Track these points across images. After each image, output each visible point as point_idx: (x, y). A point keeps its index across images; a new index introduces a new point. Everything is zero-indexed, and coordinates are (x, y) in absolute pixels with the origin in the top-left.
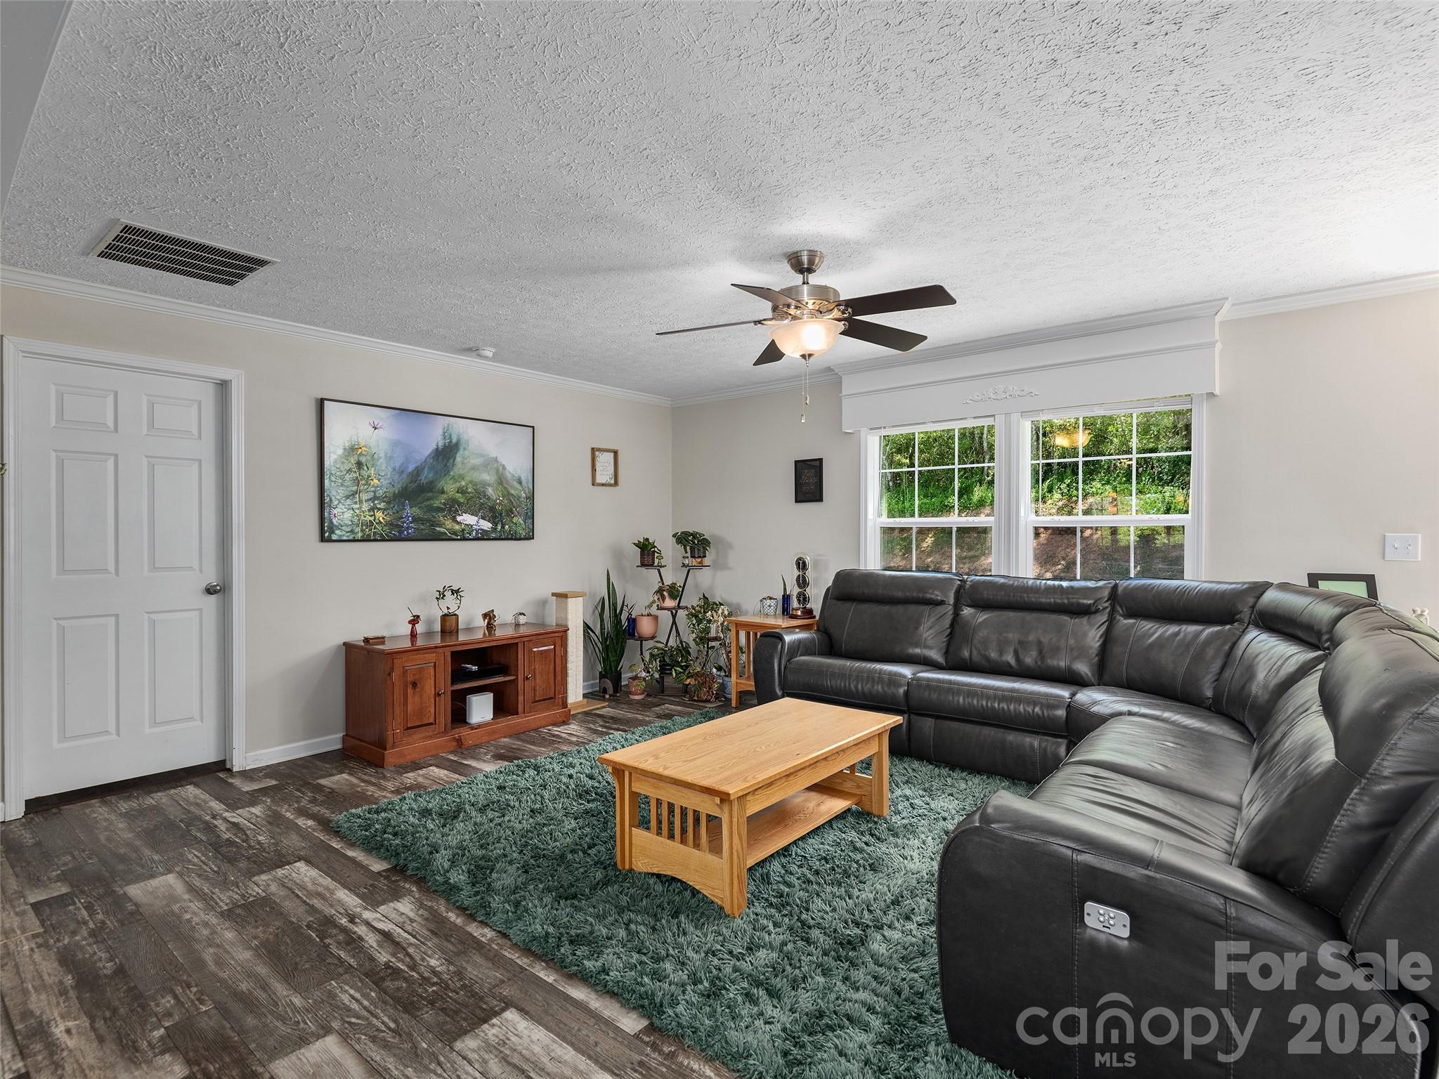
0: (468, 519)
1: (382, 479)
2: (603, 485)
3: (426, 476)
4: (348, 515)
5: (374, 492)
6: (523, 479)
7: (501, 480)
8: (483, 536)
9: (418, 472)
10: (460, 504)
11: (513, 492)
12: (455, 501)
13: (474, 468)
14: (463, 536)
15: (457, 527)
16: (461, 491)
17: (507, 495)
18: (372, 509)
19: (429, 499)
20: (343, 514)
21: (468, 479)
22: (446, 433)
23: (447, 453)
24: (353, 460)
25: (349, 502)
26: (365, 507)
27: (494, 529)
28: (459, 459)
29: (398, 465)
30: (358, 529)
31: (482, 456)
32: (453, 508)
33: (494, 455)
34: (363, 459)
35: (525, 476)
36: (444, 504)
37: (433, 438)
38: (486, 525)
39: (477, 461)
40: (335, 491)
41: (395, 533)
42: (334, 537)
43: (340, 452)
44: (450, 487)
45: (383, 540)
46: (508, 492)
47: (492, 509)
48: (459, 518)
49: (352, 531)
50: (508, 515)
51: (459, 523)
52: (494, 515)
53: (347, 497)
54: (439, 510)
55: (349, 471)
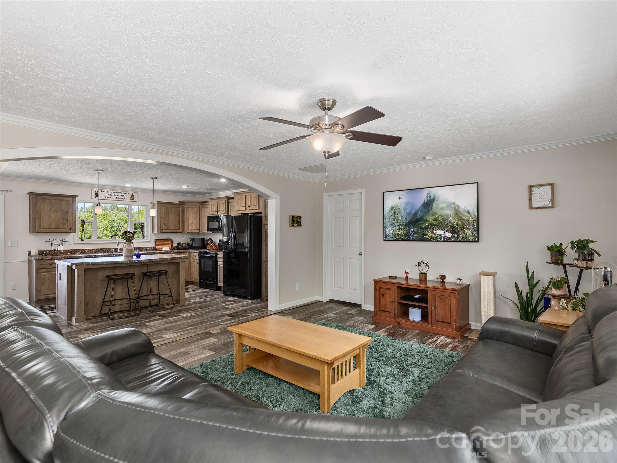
0: (439, 232)
1: (402, 218)
2: (537, 208)
3: (419, 215)
4: (391, 231)
5: (400, 223)
6: (471, 211)
7: (457, 213)
8: (447, 240)
9: (416, 213)
10: (435, 225)
11: (464, 218)
12: (433, 224)
13: (442, 209)
14: (437, 239)
15: (434, 236)
16: (436, 219)
17: (461, 220)
18: (399, 229)
19: (421, 224)
20: (390, 231)
21: (439, 214)
22: (428, 195)
23: (429, 204)
24: (393, 212)
25: (391, 227)
26: (397, 228)
27: (453, 237)
28: (434, 205)
29: (408, 211)
30: (394, 237)
31: (446, 202)
32: (432, 227)
33: (452, 201)
34: (396, 211)
35: (473, 209)
36: (428, 226)
37: (423, 197)
38: (449, 235)
39: (444, 205)
40: (388, 224)
41: (408, 238)
42: (387, 239)
43: (389, 209)
44: (430, 219)
45: (403, 240)
46: (461, 218)
47: (452, 227)
48: (434, 232)
49: (392, 237)
50: (461, 229)
51: (434, 234)
52: (453, 229)
53: (391, 225)
54: (425, 228)
55: (391, 216)
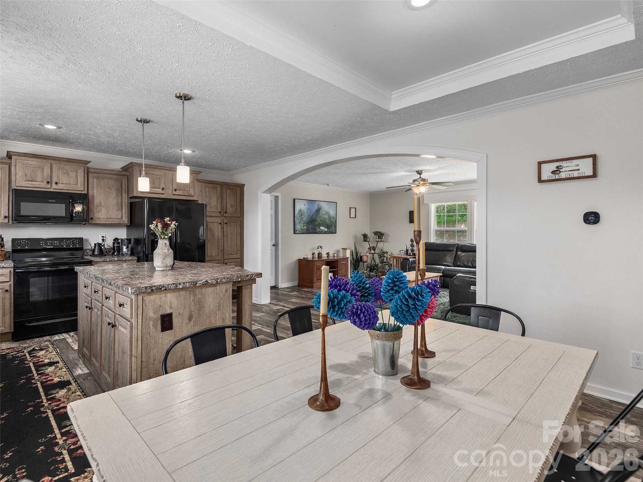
0: (322, 228)
1: (305, 218)
2: (353, 218)
3: (314, 217)
4: (299, 227)
5: (304, 221)
6: (334, 217)
7: (329, 217)
8: (326, 233)
9: (312, 216)
10: (321, 224)
11: (332, 220)
12: (320, 223)
13: (324, 214)
14: (322, 232)
15: (320, 230)
16: (321, 221)
17: (331, 221)
18: (303, 226)
19: (314, 223)
20: (298, 227)
21: (322, 217)
22: (318, 206)
23: (318, 210)
24: (300, 214)
25: (299, 224)
26: (302, 225)
27: (328, 231)
28: (321, 212)
29: (308, 214)
30: (301, 231)
31: (325, 211)
32: (319, 225)
33: (328, 211)
34: (302, 213)
35: (335, 216)
36: (318, 224)
37: (316, 208)
38: (326, 230)
39: (324, 213)
40: (297, 222)
41: (308, 232)
42: (297, 233)
43: (298, 212)
44: (319, 220)
45: (306, 233)
46: (331, 220)
47: (327, 225)
48: (320, 228)
49: (300, 231)
50: (331, 227)
51: (320, 229)
52: (328, 227)
53: (299, 223)
54: (317, 226)
55: (299, 216)
